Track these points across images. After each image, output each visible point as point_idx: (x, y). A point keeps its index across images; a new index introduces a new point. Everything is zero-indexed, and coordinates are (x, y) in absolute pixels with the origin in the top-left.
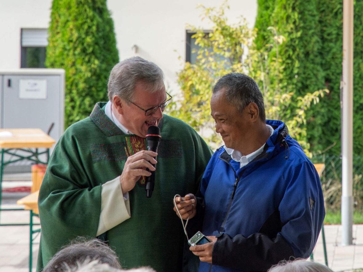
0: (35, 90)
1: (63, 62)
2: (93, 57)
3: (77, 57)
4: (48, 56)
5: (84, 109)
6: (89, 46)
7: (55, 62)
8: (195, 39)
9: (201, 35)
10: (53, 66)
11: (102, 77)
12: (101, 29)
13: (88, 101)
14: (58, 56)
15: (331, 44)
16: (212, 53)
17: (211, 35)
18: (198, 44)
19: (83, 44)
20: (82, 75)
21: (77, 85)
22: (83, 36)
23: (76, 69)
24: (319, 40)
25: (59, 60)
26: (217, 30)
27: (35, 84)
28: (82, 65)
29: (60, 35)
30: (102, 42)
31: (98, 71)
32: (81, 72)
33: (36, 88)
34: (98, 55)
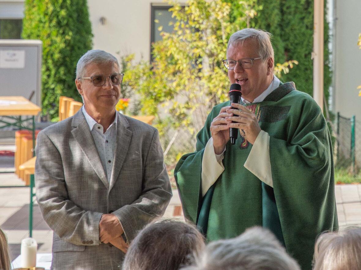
0: (14, 60)
1: (39, 33)
2: (67, 29)
3: (53, 29)
4: (24, 28)
5: (59, 77)
6: (63, 18)
7: (32, 33)
8: (172, 12)
9: (177, 8)
10: (29, 37)
11: (76, 48)
12: (74, 3)
13: (63, 70)
14: (35, 28)
15: (290, 17)
16: (187, 26)
17: (187, 9)
18: (175, 17)
19: (58, 17)
20: (56, 45)
21: (52, 55)
22: (58, 9)
23: (52, 41)
24: (279, 13)
25: (35, 31)
26: (193, 4)
27: (14, 55)
28: (57, 36)
29: (36, 8)
30: (75, 15)
31: (72, 42)
32: (56, 43)
33: (14, 58)
34: (72, 27)
